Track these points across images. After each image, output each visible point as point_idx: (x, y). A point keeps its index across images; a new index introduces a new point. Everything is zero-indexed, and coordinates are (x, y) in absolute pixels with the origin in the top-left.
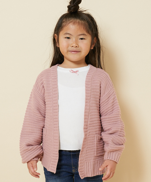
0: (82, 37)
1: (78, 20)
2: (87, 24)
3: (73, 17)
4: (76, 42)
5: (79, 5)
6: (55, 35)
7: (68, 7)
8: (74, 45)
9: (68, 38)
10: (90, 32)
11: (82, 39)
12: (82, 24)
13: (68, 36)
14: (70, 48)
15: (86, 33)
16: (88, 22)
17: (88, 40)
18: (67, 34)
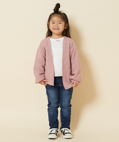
0: (60, 22)
1: (58, 15)
2: (62, 16)
3: (56, 14)
4: (57, 25)
5: (59, 9)
6: (48, 23)
7: (54, 9)
8: (56, 26)
9: (54, 23)
10: (64, 20)
11: (60, 23)
12: (60, 16)
13: (53, 22)
14: (54, 28)
15: (62, 21)
16: (63, 16)
17: (63, 23)
18: (53, 21)
